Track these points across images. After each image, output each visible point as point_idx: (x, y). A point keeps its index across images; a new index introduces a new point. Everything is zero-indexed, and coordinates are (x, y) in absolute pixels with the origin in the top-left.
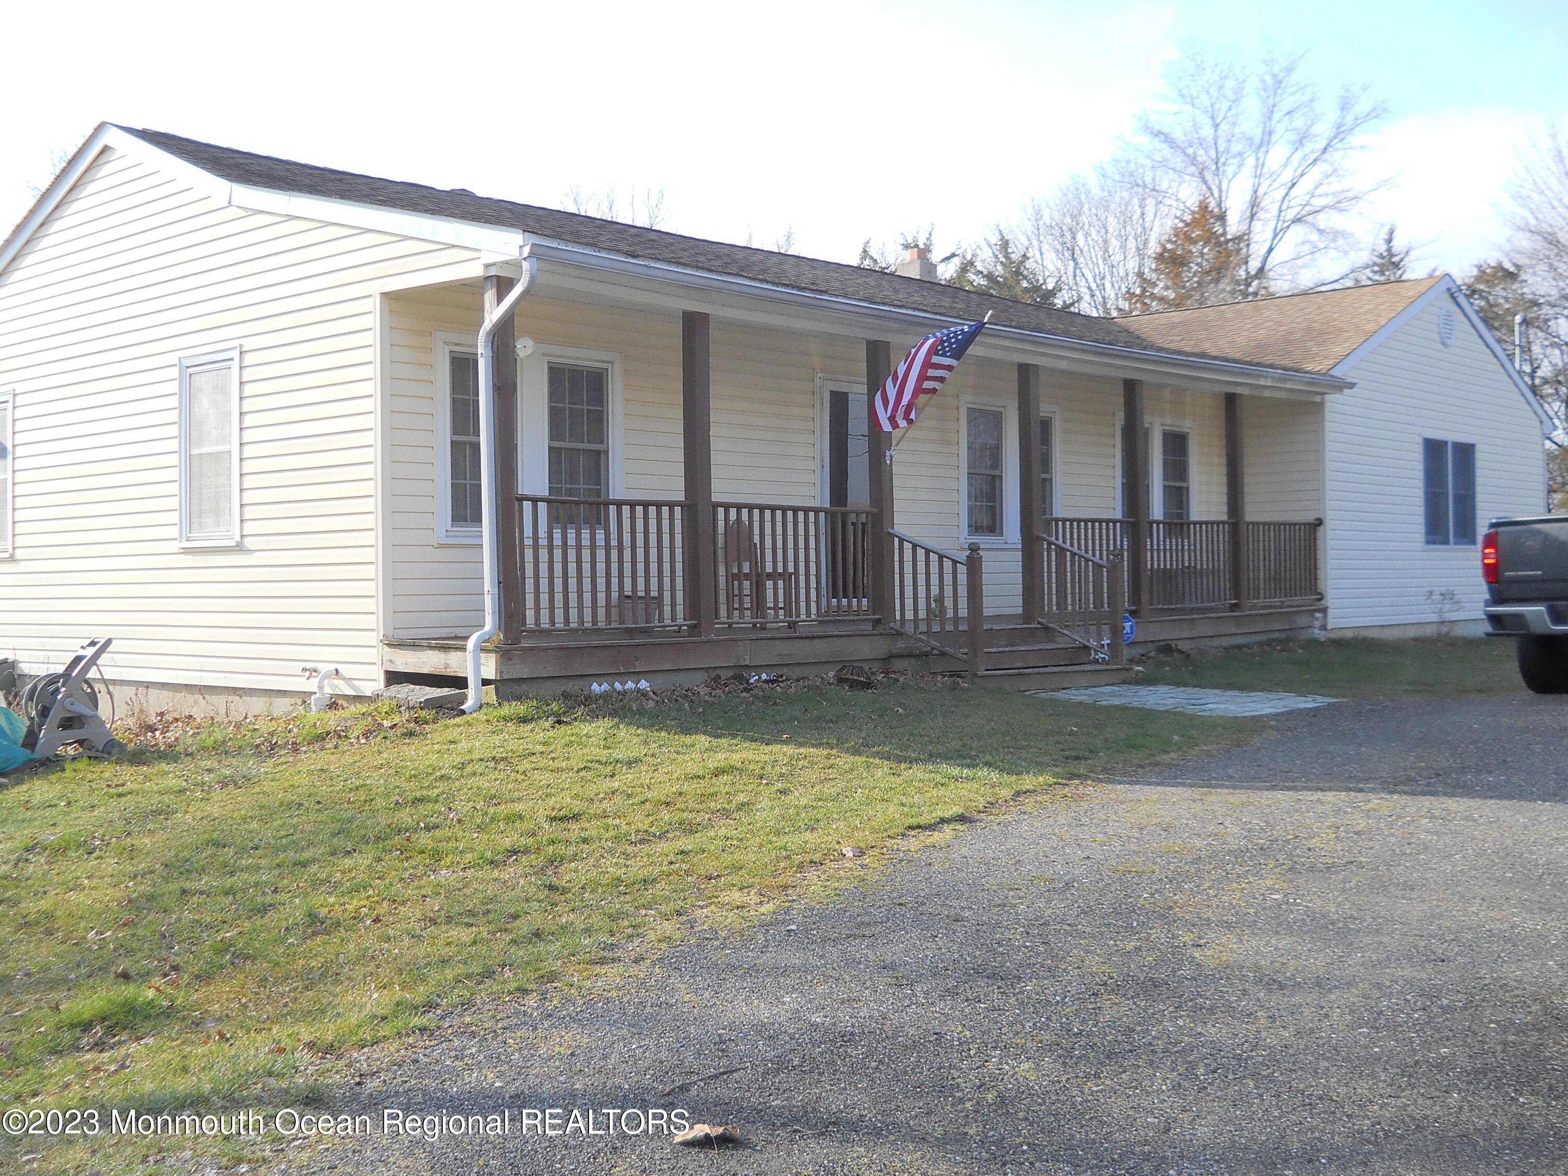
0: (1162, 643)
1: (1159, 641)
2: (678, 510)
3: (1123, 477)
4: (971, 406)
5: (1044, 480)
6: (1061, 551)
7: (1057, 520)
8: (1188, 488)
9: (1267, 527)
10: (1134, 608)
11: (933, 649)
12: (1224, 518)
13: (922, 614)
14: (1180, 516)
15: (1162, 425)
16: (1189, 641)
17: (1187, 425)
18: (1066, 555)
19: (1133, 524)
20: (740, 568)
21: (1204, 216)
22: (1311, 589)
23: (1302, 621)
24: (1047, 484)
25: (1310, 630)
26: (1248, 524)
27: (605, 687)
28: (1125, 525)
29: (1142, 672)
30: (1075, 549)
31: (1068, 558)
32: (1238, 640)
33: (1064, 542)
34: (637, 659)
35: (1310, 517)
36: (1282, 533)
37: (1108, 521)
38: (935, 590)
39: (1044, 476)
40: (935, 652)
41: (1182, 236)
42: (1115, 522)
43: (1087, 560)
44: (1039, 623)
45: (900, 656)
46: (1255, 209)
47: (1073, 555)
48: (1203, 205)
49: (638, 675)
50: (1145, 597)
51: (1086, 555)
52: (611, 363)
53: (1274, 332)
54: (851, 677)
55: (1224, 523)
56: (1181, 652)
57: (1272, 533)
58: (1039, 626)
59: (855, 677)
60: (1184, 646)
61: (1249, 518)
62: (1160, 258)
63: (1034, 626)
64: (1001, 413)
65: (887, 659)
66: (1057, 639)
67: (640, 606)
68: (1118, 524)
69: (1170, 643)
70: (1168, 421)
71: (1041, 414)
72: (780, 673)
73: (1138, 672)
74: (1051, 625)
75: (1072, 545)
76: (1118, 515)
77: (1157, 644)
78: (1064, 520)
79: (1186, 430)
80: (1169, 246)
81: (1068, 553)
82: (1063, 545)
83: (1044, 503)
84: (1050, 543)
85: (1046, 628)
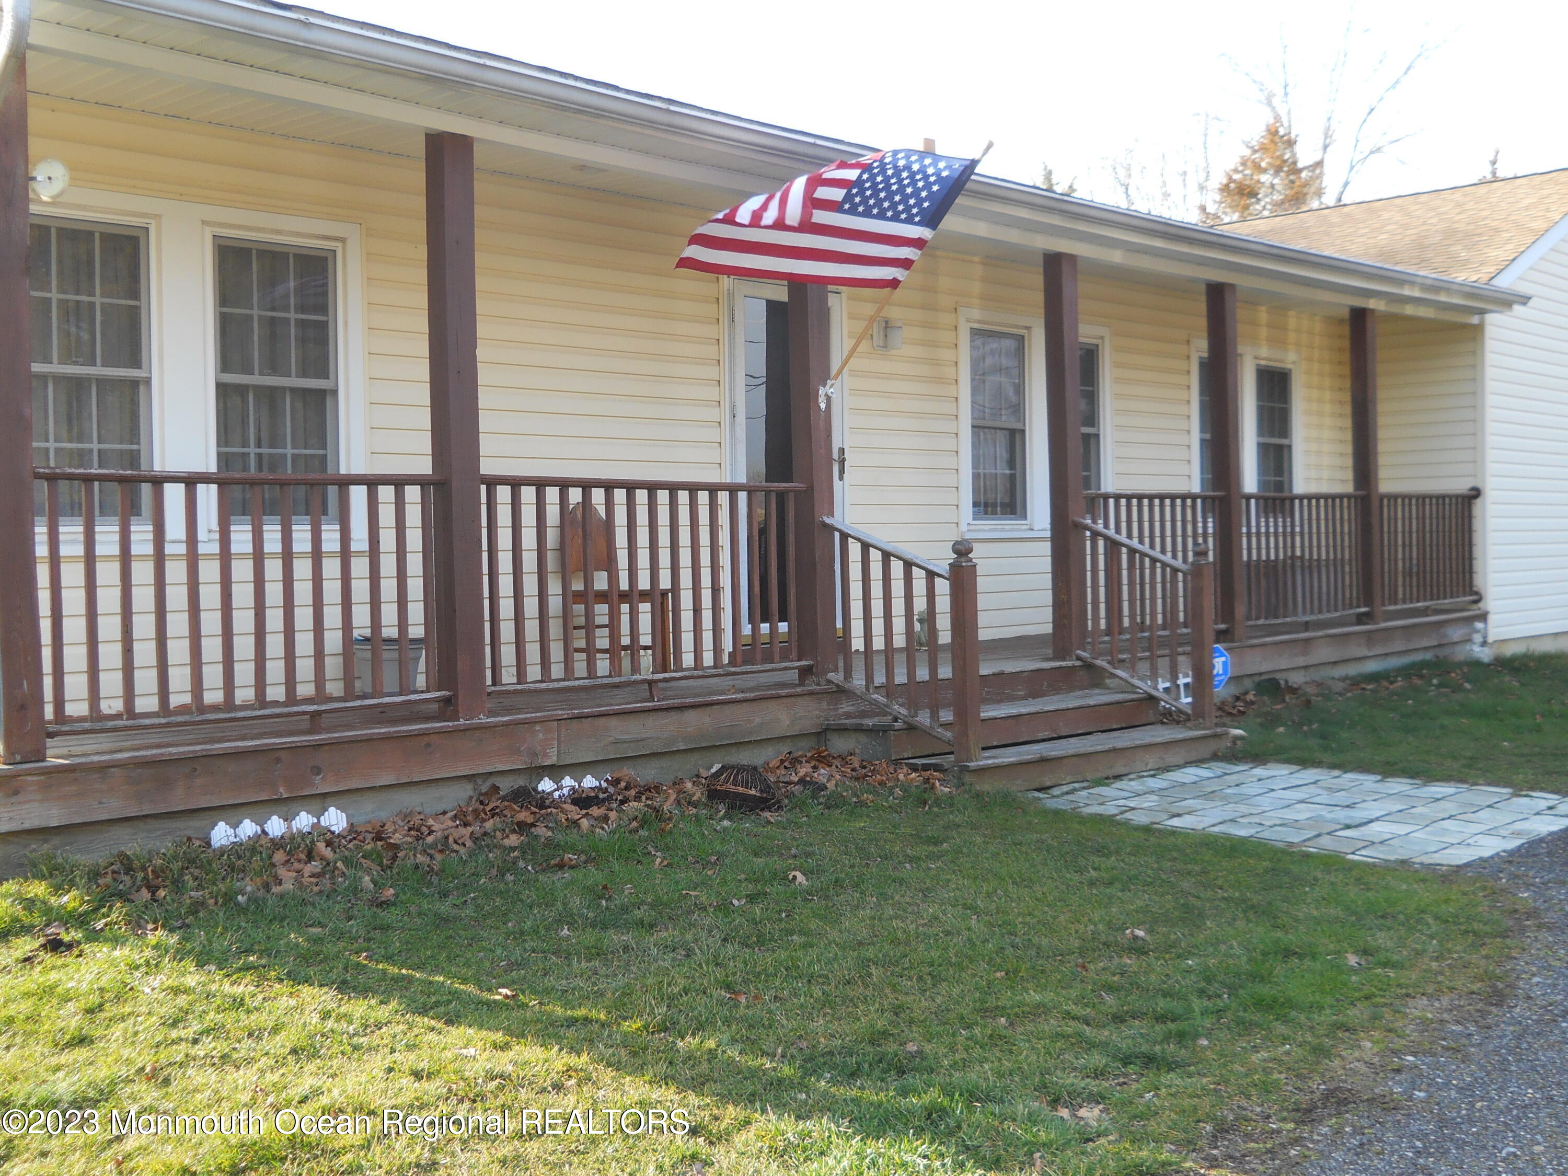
0: (1264, 677)
1: (1261, 674)
2: (413, 493)
3: (1202, 431)
4: (975, 326)
5: (1087, 438)
6: (1113, 546)
7: (1106, 497)
8: (1290, 447)
9: (1407, 501)
10: (1222, 626)
11: (896, 719)
12: (1349, 488)
13: (899, 641)
14: (1279, 486)
15: (1256, 358)
16: (1302, 672)
17: (1290, 359)
18: (1119, 554)
19: (1221, 499)
20: (588, 581)
21: (1272, 141)
22: (1464, 586)
23: (1456, 633)
24: (1091, 443)
25: (1468, 647)
26: (1382, 497)
27: (248, 828)
28: (1209, 501)
29: (1241, 738)
30: (1135, 543)
31: (1124, 557)
32: (1372, 667)
33: (1118, 531)
34: (317, 770)
35: (1461, 486)
36: (1427, 508)
37: (1184, 497)
38: (920, 604)
39: (1086, 430)
40: (897, 725)
41: (1249, 164)
42: (1194, 497)
43: (1154, 561)
44: (1079, 658)
45: (842, 730)
46: (1328, 141)
47: (1132, 551)
48: (1273, 130)
49: (322, 800)
50: (1240, 610)
51: (1151, 553)
52: (343, 240)
53: (1399, 237)
54: (732, 788)
55: (1349, 496)
56: (1293, 690)
57: (1414, 508)
58: (1078, 663)
59: (741, 790)
60: (1296, 679)
61: (1385, 487)
62: (1225, 189)
63: (1070, 663)
64: (1023, 337)
65: (823, 733)
66: (1107, 681)
67: (386, 655)
68: (1199, 501)
69: (1277, 676)
70: (1264, 352)
71: (1081, 340)
72: (616, 775)
73: (1236, 738)
74: (1099, 662)
75: (1130, 536)
76: (1196, 487)
77: (1257, 679)
78: (1117, 497)
79: (1289, 366)
80: (1237, 177)
81: (1124, 550)
82: (1117, 537)
83: (1087, 467)
84: (1095, 534)
85: (1088, 666)
